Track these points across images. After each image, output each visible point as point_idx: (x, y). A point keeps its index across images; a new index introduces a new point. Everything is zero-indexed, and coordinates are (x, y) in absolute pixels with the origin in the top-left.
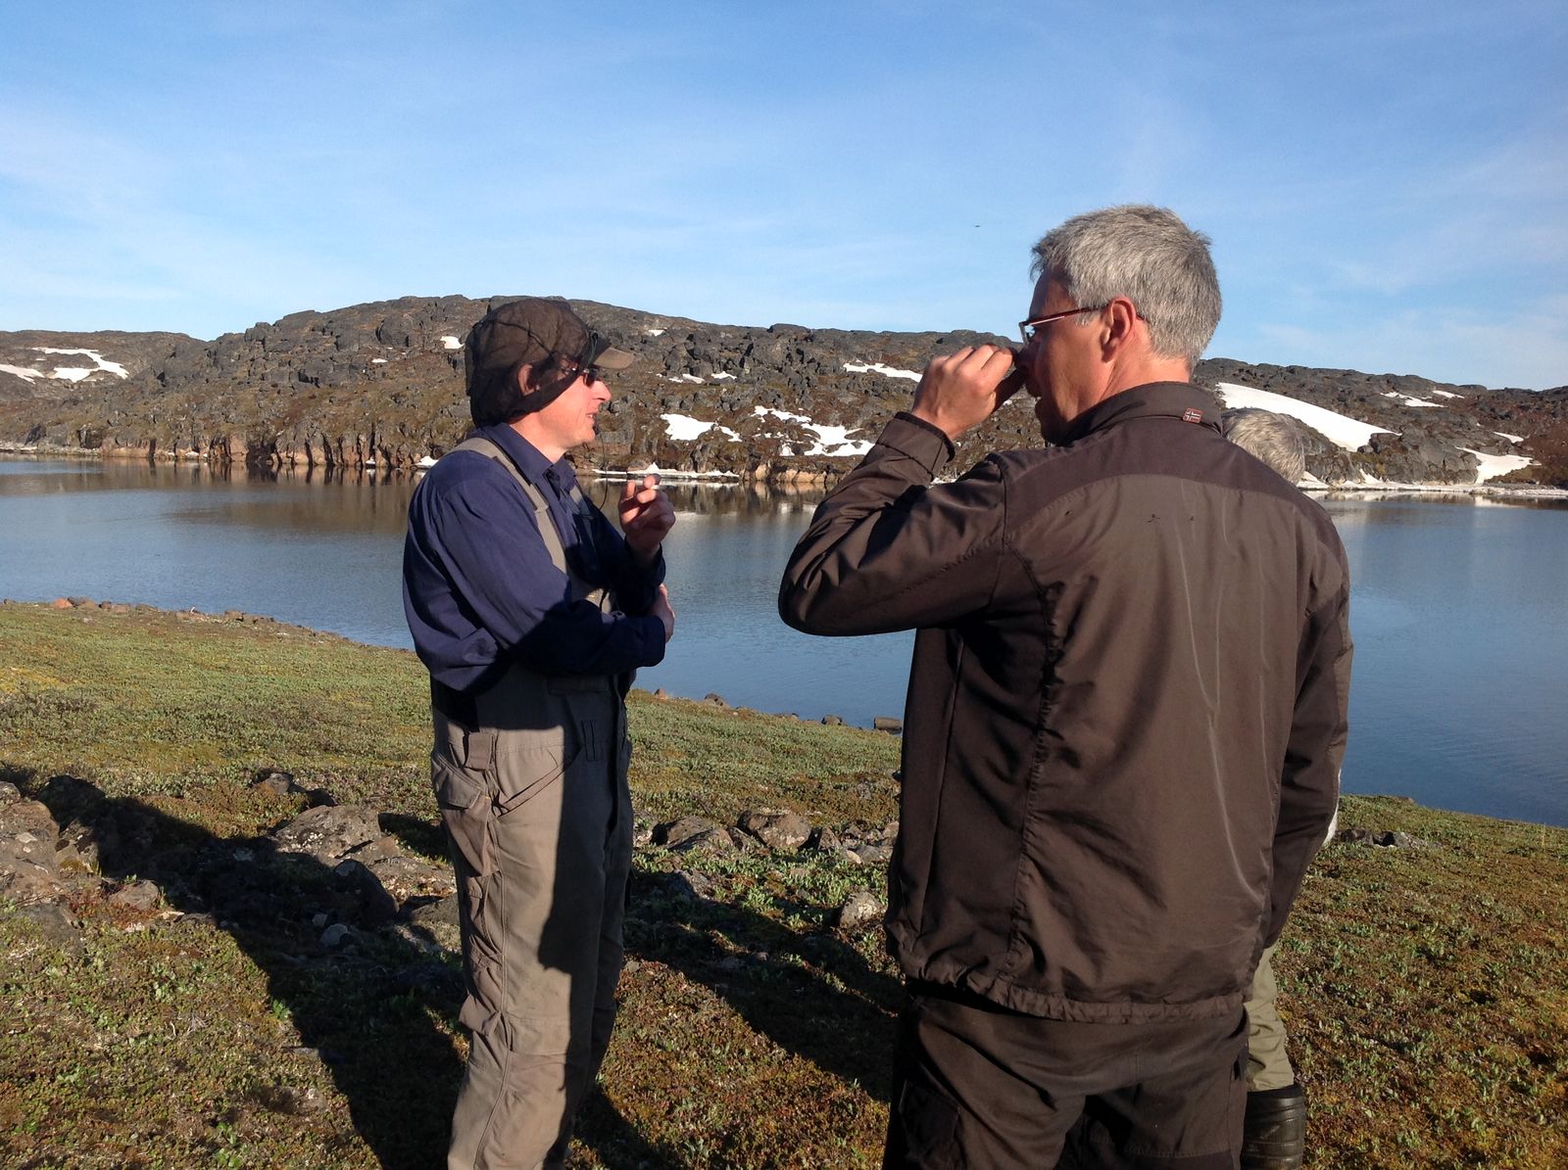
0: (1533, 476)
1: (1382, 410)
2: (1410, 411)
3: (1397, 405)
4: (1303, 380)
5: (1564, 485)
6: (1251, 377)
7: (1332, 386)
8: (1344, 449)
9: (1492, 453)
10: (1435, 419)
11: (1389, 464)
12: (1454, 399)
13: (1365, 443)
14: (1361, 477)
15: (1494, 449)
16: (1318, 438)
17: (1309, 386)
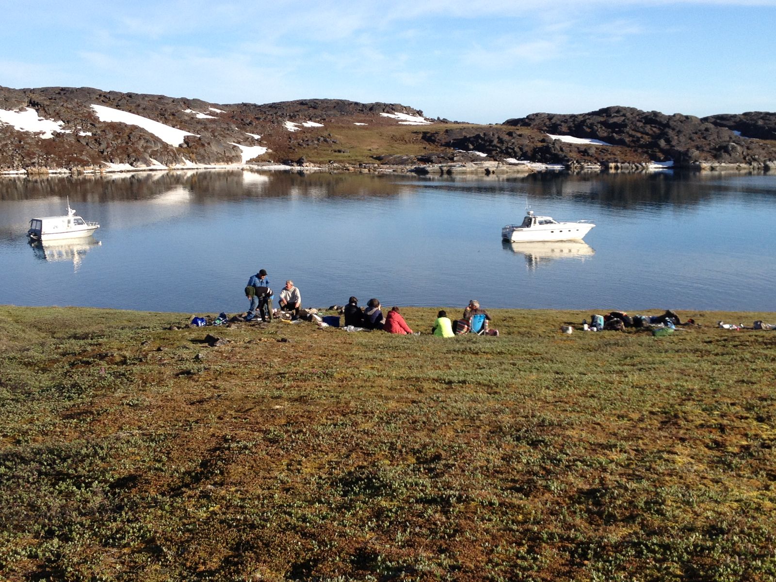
0: (269, 158)
1: (186, 122)
2: (199, 122)
3: (192, 118)
4: (138, 102)
5: (285, 163)
6: (107, 100)
7: (155, 106)
8: (172, 146)
9: (247, 145)
10: (214, 126)
11: (196, 153)
12: (221, 113)
13: (182, 141)
14: (184, 162)
15: (247, 143)
16: (157, 140)
17: (142, 106)
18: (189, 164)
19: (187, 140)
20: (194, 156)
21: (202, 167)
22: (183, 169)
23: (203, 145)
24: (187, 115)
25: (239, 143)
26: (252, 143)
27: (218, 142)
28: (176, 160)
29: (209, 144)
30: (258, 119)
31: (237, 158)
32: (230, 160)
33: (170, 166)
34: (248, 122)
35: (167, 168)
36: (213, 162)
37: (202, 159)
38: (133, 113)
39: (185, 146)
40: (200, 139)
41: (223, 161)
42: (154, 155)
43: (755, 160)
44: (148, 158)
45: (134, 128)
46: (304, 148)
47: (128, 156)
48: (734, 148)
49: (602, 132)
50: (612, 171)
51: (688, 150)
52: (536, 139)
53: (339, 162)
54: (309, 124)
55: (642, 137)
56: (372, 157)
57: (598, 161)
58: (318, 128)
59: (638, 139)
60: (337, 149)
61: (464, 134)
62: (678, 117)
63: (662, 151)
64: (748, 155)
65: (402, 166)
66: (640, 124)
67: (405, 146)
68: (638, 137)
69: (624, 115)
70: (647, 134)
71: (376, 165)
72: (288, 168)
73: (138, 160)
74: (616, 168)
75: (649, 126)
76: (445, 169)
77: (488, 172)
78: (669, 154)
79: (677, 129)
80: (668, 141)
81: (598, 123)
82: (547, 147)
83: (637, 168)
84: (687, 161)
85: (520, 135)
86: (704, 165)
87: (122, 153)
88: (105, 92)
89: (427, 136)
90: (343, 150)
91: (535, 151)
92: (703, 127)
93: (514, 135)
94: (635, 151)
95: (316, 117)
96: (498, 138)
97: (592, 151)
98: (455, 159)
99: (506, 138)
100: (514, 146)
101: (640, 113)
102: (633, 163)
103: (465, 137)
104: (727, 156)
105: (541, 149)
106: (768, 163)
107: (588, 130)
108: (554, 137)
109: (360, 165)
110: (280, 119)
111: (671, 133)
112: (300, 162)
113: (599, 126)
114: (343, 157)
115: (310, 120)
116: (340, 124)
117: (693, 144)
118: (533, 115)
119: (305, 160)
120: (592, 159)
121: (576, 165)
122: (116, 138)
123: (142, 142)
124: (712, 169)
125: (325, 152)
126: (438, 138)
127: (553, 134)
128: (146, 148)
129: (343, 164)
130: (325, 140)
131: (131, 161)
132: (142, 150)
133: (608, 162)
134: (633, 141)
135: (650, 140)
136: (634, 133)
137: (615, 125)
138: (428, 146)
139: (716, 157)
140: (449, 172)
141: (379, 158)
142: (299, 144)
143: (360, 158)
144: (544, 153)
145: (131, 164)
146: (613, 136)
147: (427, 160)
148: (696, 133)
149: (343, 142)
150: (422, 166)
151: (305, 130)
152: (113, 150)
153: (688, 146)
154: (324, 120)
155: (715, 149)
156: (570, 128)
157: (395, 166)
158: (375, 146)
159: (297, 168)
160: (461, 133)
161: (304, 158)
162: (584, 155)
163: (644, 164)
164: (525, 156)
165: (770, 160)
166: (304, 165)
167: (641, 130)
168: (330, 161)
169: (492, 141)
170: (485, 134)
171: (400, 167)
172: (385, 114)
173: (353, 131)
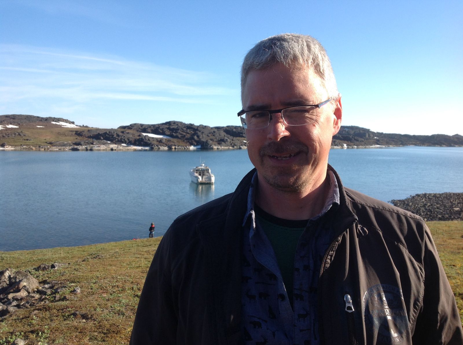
43: (235, 145)
46: (6, 138)
48: (226, 140)
49: (168, 132)
50: (173, 150)
51: (207, 141)
52: (136, 135)
53: (27, 145)
54: (10, 126)
55: (186, 135)
56: (47, 143)
57: (167, 145)
58: (15, 128)
60: (26, 138)
61: (98, 132)
62: (201, 126)
63: (196, 141)
64: (233, 143)
65: (64, 147)
66: (185, 129)
67: (65, 138)
68: (184, 135)
69: (177, 125)
70: (188, 134)
71: (49, 147)
74: (175, 148)
75: (189, 130)
76: (89, 148)
77: (112, 150)
78: (198, 143)
79: (201, 132)
80: (198, 137)
82: (142, 138)
83: (185, 148)
84: (207, 146)
85: (128, 133)
86: (214, 147)
89: (78, 133)
90: (29, 139)
91: (136, 141)
92: (212, 131)
93: (125, 133)
94: (184, 141)
95: (15, 123)
96: (117, 134)
97: (164, 141)
98: (94, 143)
99: (121, 134)
100: (124, 138)
101: (184, 124)
102: (183, 146)
104: (224, 143)
105: (138, 140)
107: (161, 131)
108: (144, 134)
109: (39, 147)
111: (199, 133)
112: (3, 146)
113: (166, 129)
114: (29, 143)
115: (11, 124)
116: (29, 127)
117: (209, 138)
118: (133, 124)
119: (6, 144)
120: (164, 144)
121: (156, 147)
124: (218, 149)
125: (18, 141)
126: (84, 134)
129: (29, 146)
130: (19, 135)
133: (171, 146)
134: (182, 137)
135: (190, 136)
136: (182, 133)
137: (173, 129)
138: (78, 138)
139: (219, 144)
140: (91, 150)
141: (51, 143)
142: (3, 136)
143: (39, 143)
144: (140, 142)
146: (173, 134)
147: (79, 144)
148: (210, 133)
149: (30, 135)
150: (76, 147)
151: (7, 129)
153: (207, 139)
154: (19, 124)
155: (218, 141)
156: (152, 130)
157: (60, 147)
158: (49, 138)
159: (2, 148)
162: (160, 143)
163: (188, 147)
164: (130, 143)
165: (241, 145)
166: (6, 147)
167: (186, 132)
168: (21, 145)
169: (114, 135)
170: (109, 132)
172: (54, 123)
173: (36, 130)
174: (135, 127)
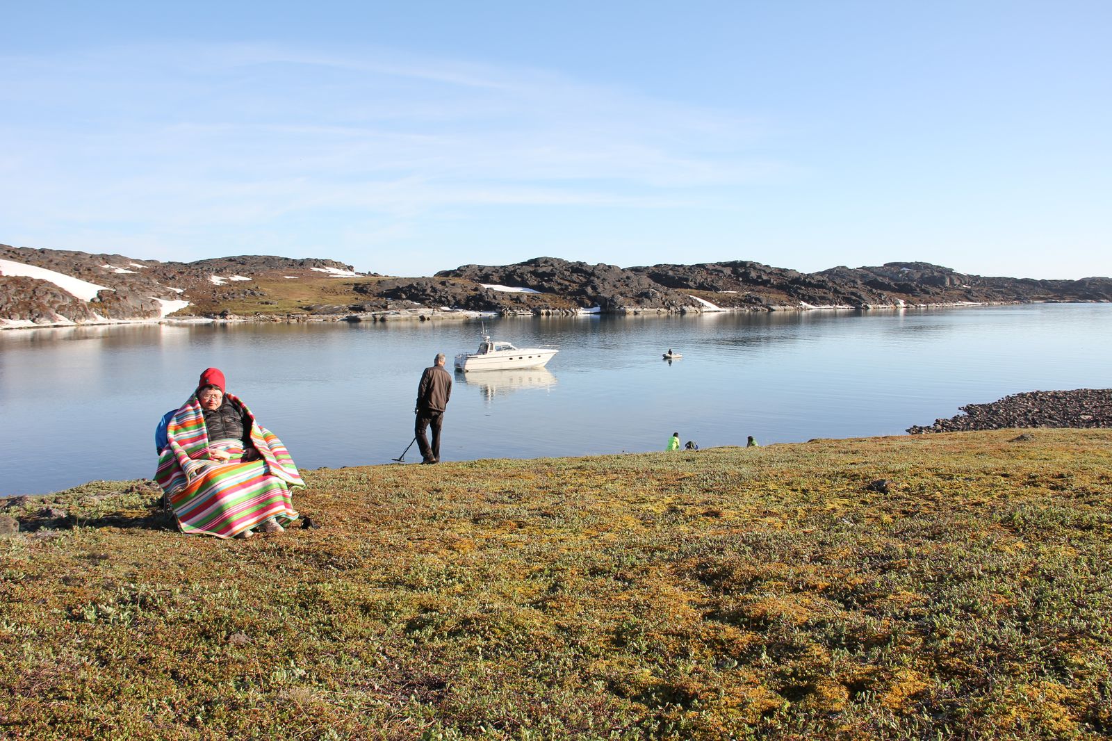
0: (191, 311)
1: (102, 276)
2: (117, 276)
3: (110, 272)
4: (51, 258)
5: (207, 316)
6: (16, 256)
7: (69, 261)
8: (82, 300)
9: (167, 299)
10: (133, 280)
11: (110, 308)
12: (142, 268)
13: (95, 296)
14: (94, 317)
15: (167, 297)
16: (65, 294)
17: (55, 261)
18: (100, 319)
19: (100, 295)
20: (107, 311)
21: (114, 323)
22: (93, 325)
23: (118, 299)
24: (105, 270)
25: (159, 297)
26: (174, 296)
27: (136, 296)
28: (86, 314)
29: (125, 298)
30: (182, 273)
31: (156, 312)
32: (147, 314)
33: (79, 321)
34: (171, 276)
35: (75, 324)
36: (128, 317)
37: (116, 314)
38: (44, 268)
39: (98, 300)
40: (115, 293)
41: (139, 316)
42: (61, 310)
43: (672, 305)
44: (54, 313)
45: (42, 282)
46: (229, 301)
47: (31, 312)
48: (654, 294)
49: (533, 281)
50: (544, 317)
51: (613, 296)
52: (469, 288)
53: (267, 313)
54: (237, 278)
55: (570, 285)
56: (301, 308)
57: (530, 308)
58: (245, 282)
59: (567, 287)
60: (264, 301)
61: (397, 284)
62: (601, 267)
63: (589, 298)
64: (666, 300)
65: (333, 316)
66: (567, 273)
67: (336, 297)
68: (566, 285)
69: (552, 265)
70: (575, 282)
71: (305, 316)
72: (209, 321)
73: (42, 316)
74: (548, 314)
75: (575, 275)
76: (378, 317)
77: (422, 319)
78: (595, 301)
79: (601, 277)
80: (594, 288)
81: (528, 272)
82: (481, 295)
83: (567, 314)
84: (613, 306)
85: (453, 285)
86: (629, 310)
87: (23, 309)
88: (16, 248)
89: (360, 288)
90: (271, 301)
91: (468, 299)
92: (624, 276)
93: (447, 284)
94: (564, 298)
95: (244, 272)
96: (432, 287)
97: (524, 299)
98: (389, 307)
99: (439, 287)
100: (447, 295)
101: (567, 263)
102: (564, 309)
103: (398, 287)
104: (649, 301)
105: (474, 297)
106: (684, 307)
107: (519, 279)
108: (486, 286)
109: (288, 316)
110: (205, 273)
111: (597, 281)
112: (223, 315)
113: (529, 275)
114: (270, 308)
115: (238, 274)
116: (269, 278)
117: (617, 290)
118: (464, 266)
119: (229, 312)
120: (523, 306)
121: (509, 312)
122: (18, 292)
123: (49, 297)
124: (636, 313)
125: (251, 305)
126: (370, 289)
127: (485, 283)
128: (52, 303)
129: (270, 316)
130: (253, 293)
131: (34, 317)
132: (48, 305)
133: (540, 308)
134: (561, 289)
135: (577, 288)
136: (562, 281)
137: (544, 274)
138: (360, 297)
139: (638, 302)
140: (383, 320)
141: (309, 309)
142: (224, 298)
143: (289, 309)
144: (478, 301)
145: (33, 321)
146: (542, 284)
147: (360, 309)
148: (619, 281)
149: (271, 295)
150: (354, 315)
151: (231, 284)
152: (13, 306)
153: (612, 293)
154: (253, 273)
155: (636, 296)
156: (501, 277)
157: (326, 316)
158: (305, 298)
159: (222, 321)
160: (394, 284)
161: (229, 310)
162: (516, 303)
163: (573, 310)
164: (458, 305)
165: (685, 305)
166: (228, 317)
167: (569, 279)
168: (256, 313)
169: (426, 290)
170: (418, 284)
171: (331, 316)
172: (316, 269)
173: (282, 284)
174: (468, 273)
